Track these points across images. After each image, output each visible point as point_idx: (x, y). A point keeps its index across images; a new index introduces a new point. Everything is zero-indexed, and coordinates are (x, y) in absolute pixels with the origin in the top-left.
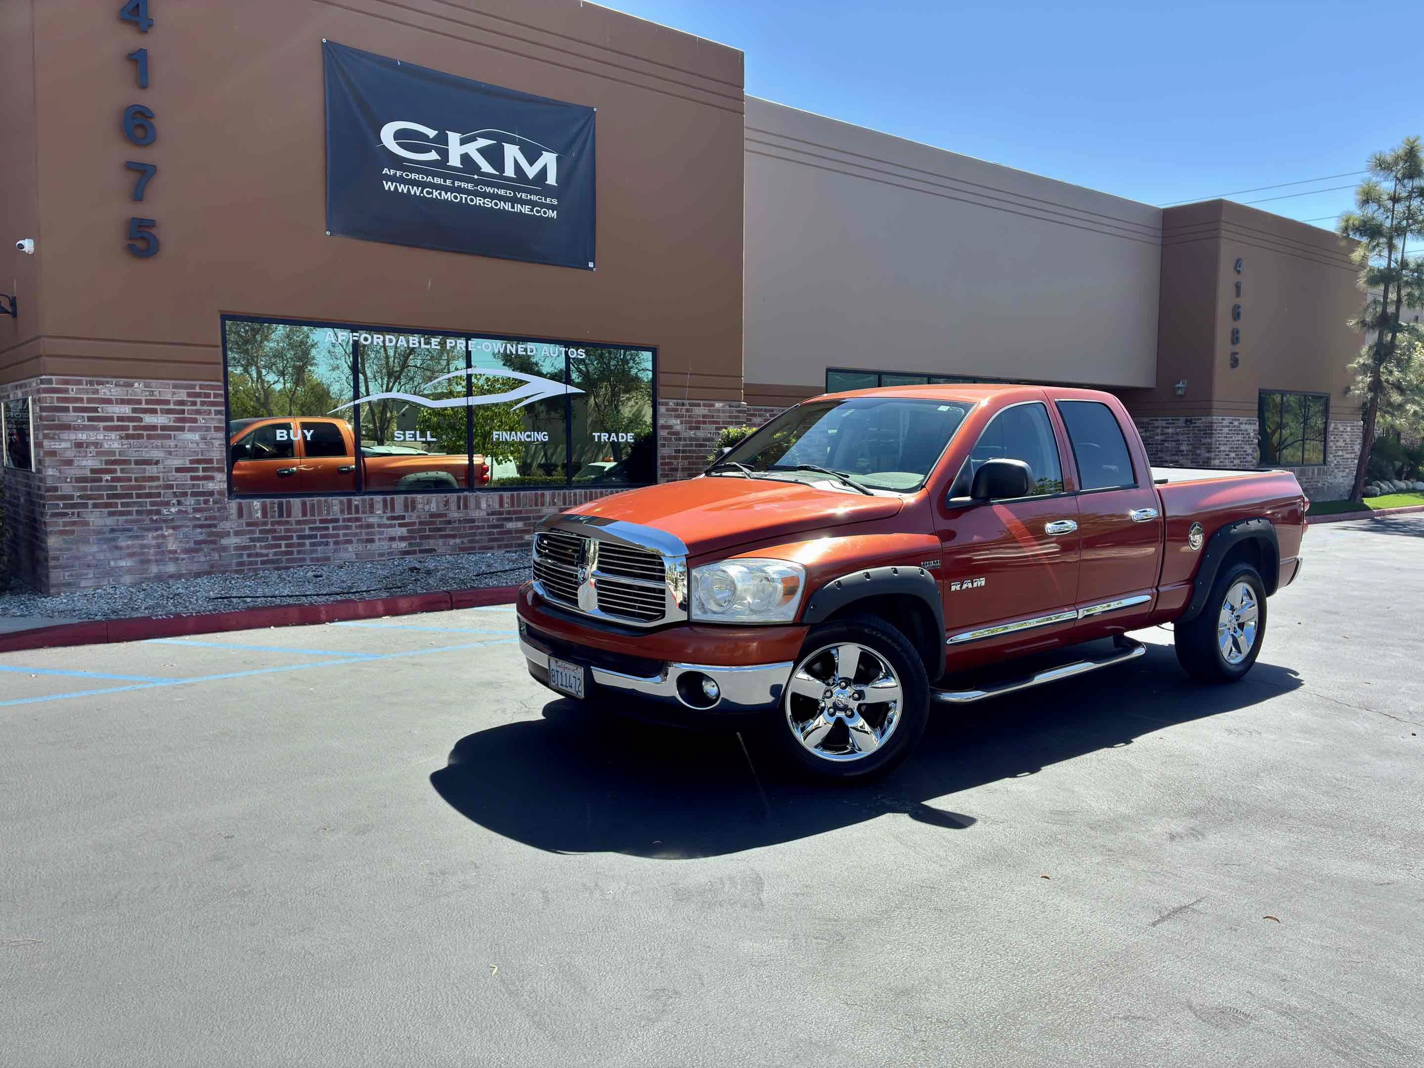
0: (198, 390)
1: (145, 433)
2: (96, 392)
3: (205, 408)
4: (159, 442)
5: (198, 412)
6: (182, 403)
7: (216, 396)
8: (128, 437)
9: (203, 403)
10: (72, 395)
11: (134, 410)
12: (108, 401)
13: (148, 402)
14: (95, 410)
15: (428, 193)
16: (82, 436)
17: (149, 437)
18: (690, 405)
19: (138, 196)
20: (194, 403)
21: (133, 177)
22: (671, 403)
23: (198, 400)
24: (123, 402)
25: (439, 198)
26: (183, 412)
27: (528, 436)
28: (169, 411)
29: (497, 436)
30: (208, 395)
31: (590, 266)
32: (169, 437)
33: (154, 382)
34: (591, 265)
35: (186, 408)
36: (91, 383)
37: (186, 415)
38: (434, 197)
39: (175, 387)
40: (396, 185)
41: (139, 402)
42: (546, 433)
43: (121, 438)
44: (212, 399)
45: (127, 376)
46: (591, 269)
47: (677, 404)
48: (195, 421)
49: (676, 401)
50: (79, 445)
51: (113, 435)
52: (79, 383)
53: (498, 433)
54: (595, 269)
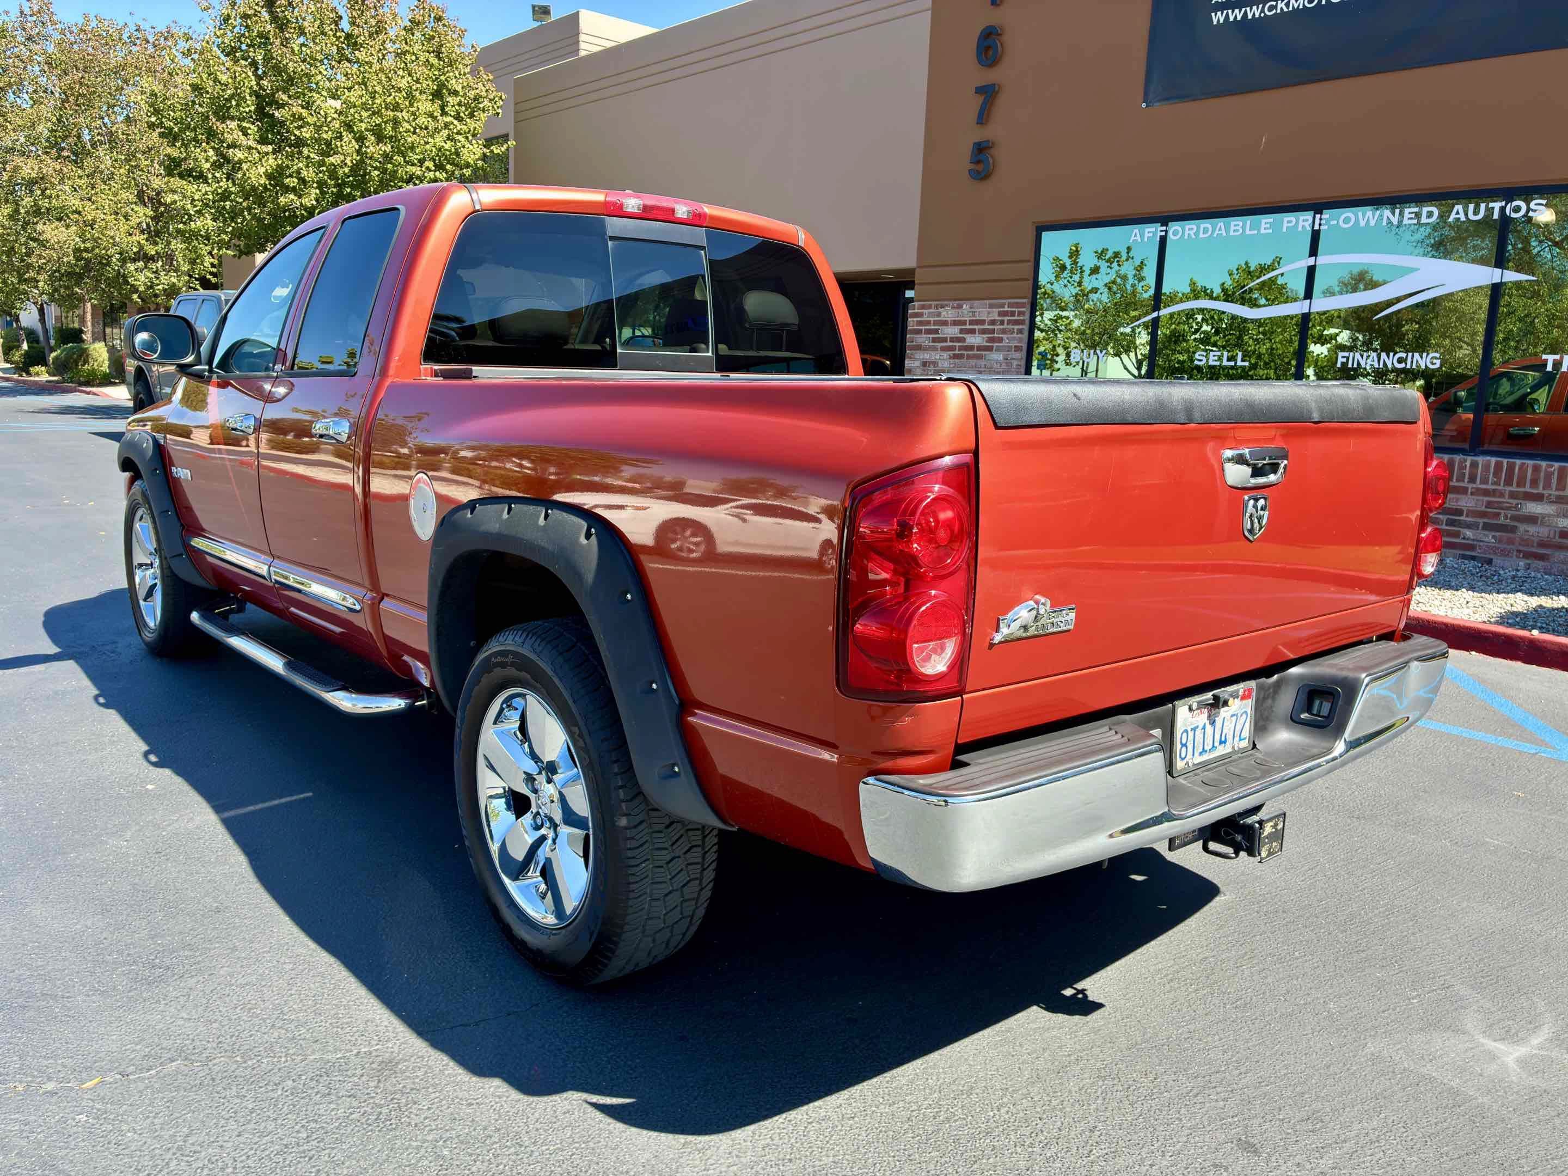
0: (1006, 309)
1: (965, 353)
2: (939, 315)
3: (1010, 327)
4: (973, 362)
5: (1004, 331)
6: (993, 322)
7: (1020, 313)
8: (956, 357)
9: (1009, 322)
10: (925, 318)
11: (961, 331)
12: (945, 323)
13: (971, 322)
14: (936, 331)
15: (1271, 9)
16: (926, 356)
17: (969, 357)
19: (983, 118)
20: (1002, 323)
21: (980, 99)
23: (1006, 318)
24: (955, 323)
25: (1285, 10)
26: (993, 331)
27: (1400, 361)
28: (983, 332)
29: (1344, 360)
30: (1013, 314)
32: (980, 357)
33: (976, 303)
35: (996, 327)
36: (937, 307)
37: (996, 335)
38: (1279, 11)
39: (991, 306)
40: (1227, 13)
41: (964, 323)
42: (1437, 355)
43: (950, 358)
44: (1016, 318)
45: (959, 299)
48: (1001, 340)
50: (925, 364)
51: (945, 355)
52: (930, 307)
53: (1346, 354)
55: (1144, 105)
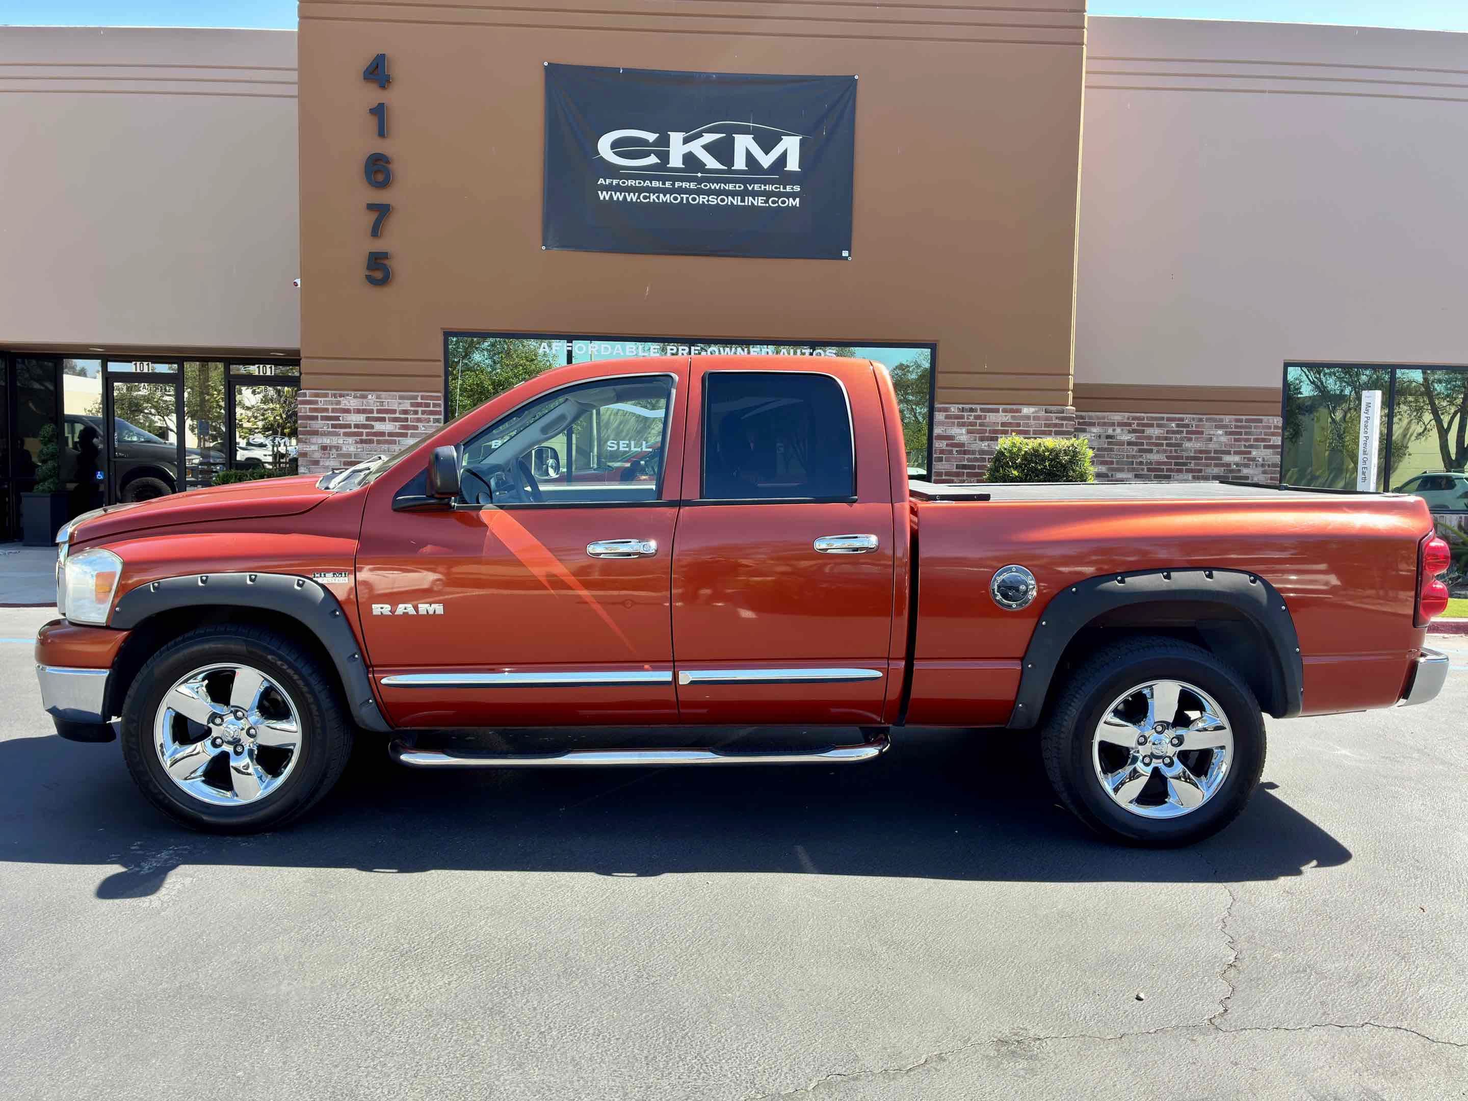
0: (419, 400)
1: (375, 438)
2: (339, 403)
3: (425, 416)
4: (385, 447)
5: (419, 420)
6: (405, 412)
7: (435, 405)
8: (362, 442)
9: (423, 413)
10: (320, 406)
11: (368, 419)
12: (347, 411)
13: (379, 411)
14: (337, 418)
15: (645, 198)
16: (327, 441)
17: (379, 442)
18: (982, 410)
19: (376, 232)
20: (416, 412)
21: (373, 216)
22: (954, 409)
23: (420, 409)
24: (358, 411)
25: (657, 201)
26: (406, 420)
28: (395, 420)
30: (428, 405)
31: (843, 255)
32: (394, 442)
33: (383, 394)
34: (845, 254)
35: (409, 417)
36: (335, 396)
37: (409, 423)
38: (652, 201)
39: (401, 398)
40: (611, 194)
41: (371, 411)
43: (357, 442)
44: (431, 409)
45: (362, 390)
46: (846, 258)
47: (963, 410)
48: (416, 428)
49: (960, 406)
50: (324, 448)
51: (350, 440)
52: (326, 395)
54: (850, 258)
55: (544, 248)
